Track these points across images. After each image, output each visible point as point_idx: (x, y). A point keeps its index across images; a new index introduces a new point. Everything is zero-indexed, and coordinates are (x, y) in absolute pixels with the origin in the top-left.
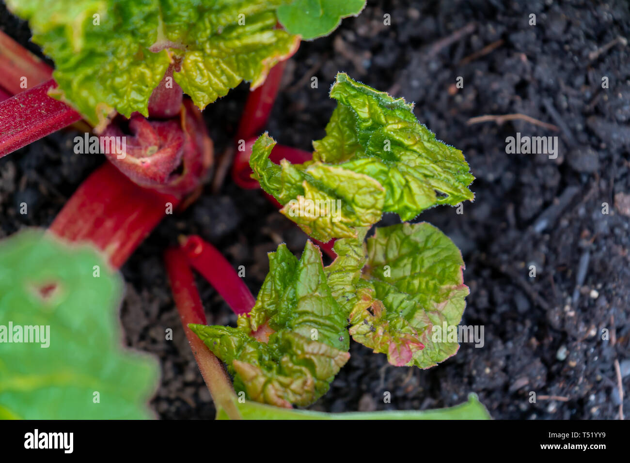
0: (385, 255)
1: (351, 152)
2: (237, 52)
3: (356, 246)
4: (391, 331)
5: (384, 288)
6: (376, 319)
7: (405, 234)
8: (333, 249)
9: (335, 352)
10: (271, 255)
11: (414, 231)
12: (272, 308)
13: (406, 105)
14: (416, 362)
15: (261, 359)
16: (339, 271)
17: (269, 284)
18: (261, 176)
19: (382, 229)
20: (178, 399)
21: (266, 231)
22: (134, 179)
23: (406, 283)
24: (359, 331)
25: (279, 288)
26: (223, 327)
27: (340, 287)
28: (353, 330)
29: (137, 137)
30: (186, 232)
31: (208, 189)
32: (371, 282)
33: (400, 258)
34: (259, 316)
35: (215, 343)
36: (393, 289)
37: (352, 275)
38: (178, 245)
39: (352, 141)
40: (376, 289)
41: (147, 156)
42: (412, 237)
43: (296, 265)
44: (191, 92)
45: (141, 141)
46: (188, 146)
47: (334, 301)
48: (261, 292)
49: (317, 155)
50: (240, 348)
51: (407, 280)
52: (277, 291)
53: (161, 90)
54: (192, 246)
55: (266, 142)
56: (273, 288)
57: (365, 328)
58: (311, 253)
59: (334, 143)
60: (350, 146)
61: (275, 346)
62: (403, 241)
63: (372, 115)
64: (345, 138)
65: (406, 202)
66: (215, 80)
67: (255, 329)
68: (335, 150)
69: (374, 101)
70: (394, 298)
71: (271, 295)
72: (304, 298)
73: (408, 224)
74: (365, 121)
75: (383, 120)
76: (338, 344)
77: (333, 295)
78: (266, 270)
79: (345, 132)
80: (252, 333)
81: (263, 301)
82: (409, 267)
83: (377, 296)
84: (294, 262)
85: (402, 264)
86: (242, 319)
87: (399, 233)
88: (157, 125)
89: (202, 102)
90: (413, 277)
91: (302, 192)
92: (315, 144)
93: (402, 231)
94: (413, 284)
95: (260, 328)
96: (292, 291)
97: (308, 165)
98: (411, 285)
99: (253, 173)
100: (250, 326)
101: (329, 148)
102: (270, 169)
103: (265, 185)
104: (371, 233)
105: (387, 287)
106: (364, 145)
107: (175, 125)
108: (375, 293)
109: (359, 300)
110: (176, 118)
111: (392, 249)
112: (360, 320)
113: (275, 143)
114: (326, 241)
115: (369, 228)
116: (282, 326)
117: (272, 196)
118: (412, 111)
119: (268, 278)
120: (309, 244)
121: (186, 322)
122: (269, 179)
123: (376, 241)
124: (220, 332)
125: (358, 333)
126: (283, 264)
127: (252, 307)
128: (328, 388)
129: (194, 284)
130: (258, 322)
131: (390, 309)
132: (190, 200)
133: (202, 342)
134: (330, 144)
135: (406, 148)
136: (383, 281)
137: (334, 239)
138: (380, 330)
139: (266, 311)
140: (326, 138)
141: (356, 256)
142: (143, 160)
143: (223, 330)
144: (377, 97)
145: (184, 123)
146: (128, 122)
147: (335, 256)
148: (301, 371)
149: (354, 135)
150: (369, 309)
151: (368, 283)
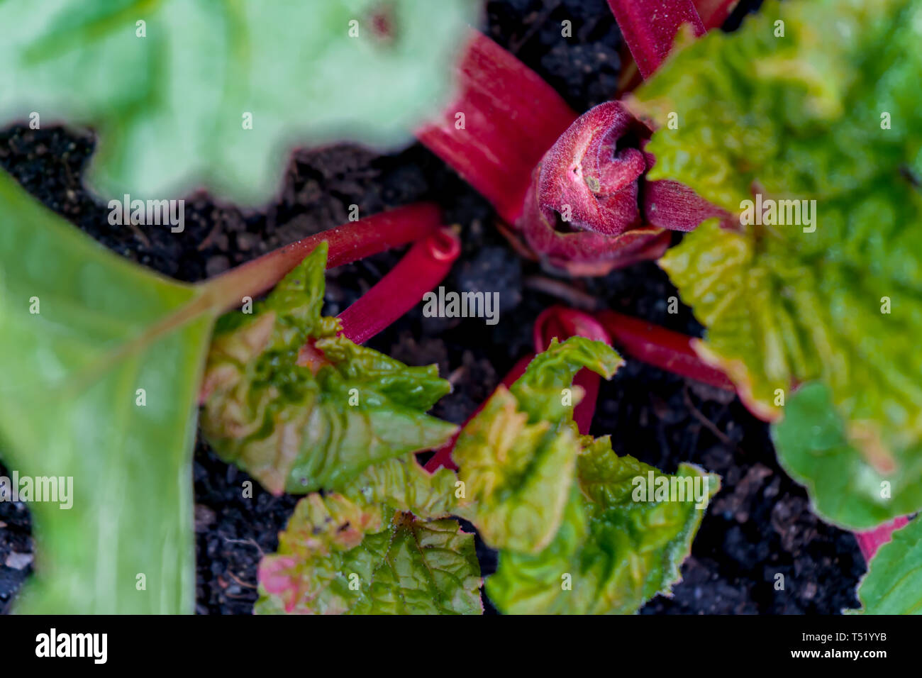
0: (431, 548)
1: (592, 495)
2: (753, 318)
3: (447, 504)
4: (315, 559)
5: (380, 547)
6: (332, 535)
7: (464, 579)
8: (441, 467)
9: (283, 471)
10: (434, 368)
11: (470, 594)
12: (352, 371)
13: (668, 583)
14: (264, 598)
15: (273, 354)
16: (408, 478)
17: (389, 367)
18: (556, 355)
19: (473, 543)
20: (211, 224)
21: (468, 357)
22: (548, 157)
23: (387, 582)
24: (314, 510)
25: (383, 381)
26: (321, 295)
27: (383, 481)
28: (315, 499)
29: (614, 161)
30: (465, 235)
31: (532, 268)
32: (389, 527)
33: (427, 572)
34: (339, 351)
35: (298, 283)
36: (378, 561)
37: (400, 496)
38: (447, 223)
39: (611, 497)
40: (380, 535)
41: (585, 177)
42: (459, 592)
43: (419, 409)
44: (688, 246)
45: (609, 166)
46: (601, 238)
47: (362, 469)
48: (375, 354)
49: (589, 442)
50: (290, 321)
51: (393, 582)
52: (377, 378)
53: (688, 199)
54: (445, 245)
55: (608, 363)
56: (383, 373)
57: (318, 519)
58: (437, 433)
59: (607, 468)
60: (603, 494)
61: (293, 376)
62: (454, 576)
63: (653, 530)
64: (616, 487)
65: (517, 586)
66: (707, 283)
67: (318, 345)
68: (595, 470)
69: (674, 533)
70: (365, 561)
71: (370, 369)
72: (367, 421)
73: (480, 585)
74: (644, 519)
75: (646, 548)
76: (296, 474)
77: (371, 469)
78: (410, 361)
79: (624, 486)
80: (312, 340)
81: (361, 356)
82: (414, 586)
83: (368, 536)
84: (423, 405)
85: (418, 574)
86: (333, 324)
87: (467, 571)
88: (633, 192)
89: (671, 262)
90: (397, 592)
91: (532, 421)
92: (606, 440)
93: (470, 575)
94: (387, 593)
95: (320, 353)
96: (378, 402)
97: (572, 428)
98: (386, 589)
99: (560, 341)
100: (324, 336)
101: (600, 460)
102: (568, 369)
103: (542, 361)
104: (466, 526)
105: (382, 552)
106: (604, 516)
107: (632, 218)
108: (372, 533)
109: (363, 508)
110: (643, 220)
111: (441, 558)
112: (331, 510)
113: (608, 376)
114: (455, 457)
115: (474, 524)
116: (325, 387)
117: (524, 371)
118: (660, 592)
119: (398, 365)
120: (452, 429)
121: (330, 235)
122: (551, 368)
123: (455, 534)
124: (314, 290)
125: (310, 508)
126: (420, 389)
127: (352, 338)
128: (227, 457)
129: (387, 247)
130: (329, 349)
131: (348, 556)
132: (515, 241)
133: (300, 261)
134: (605, 462)
135: (601, 586)
136: (391, 545)
137: (457, 470)
138: (315, 542)
139: (346, 361)
140: (615, 456)
141: (430, 504)
142: (579, 172)
143: (318, 295)
144: (682, 539)
145: (635, 232)
146: (639, 146)
147: (431, 470)
148: (253, 416)
149: (620, 500)
150: (347, 525)
151: (389, 522)
